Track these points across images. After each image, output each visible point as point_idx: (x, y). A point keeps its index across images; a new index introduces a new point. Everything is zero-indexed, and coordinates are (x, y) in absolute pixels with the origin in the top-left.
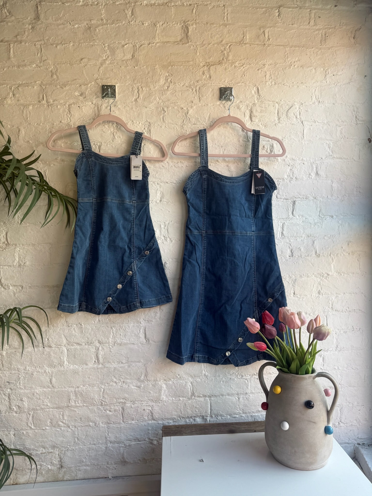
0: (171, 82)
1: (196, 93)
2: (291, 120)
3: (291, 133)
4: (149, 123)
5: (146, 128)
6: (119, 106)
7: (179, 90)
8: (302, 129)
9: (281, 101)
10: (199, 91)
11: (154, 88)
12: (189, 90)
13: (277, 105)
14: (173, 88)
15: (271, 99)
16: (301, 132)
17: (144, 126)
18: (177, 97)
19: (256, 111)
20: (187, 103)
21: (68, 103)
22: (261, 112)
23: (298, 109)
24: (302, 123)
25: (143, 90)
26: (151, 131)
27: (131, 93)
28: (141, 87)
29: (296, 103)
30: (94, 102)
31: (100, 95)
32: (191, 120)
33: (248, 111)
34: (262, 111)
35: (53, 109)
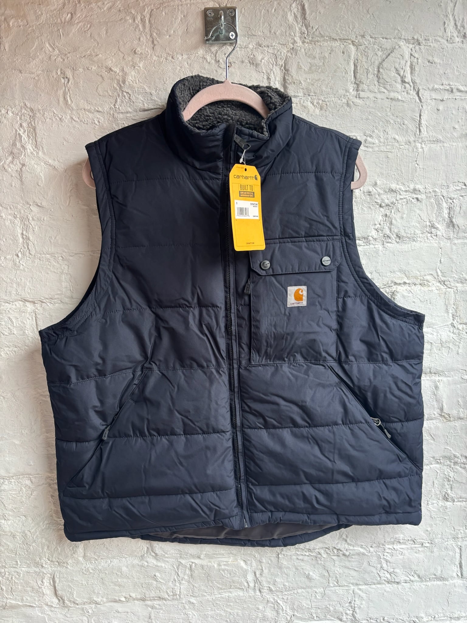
1: (144, 26)
2: (388, 87)
3: (388, 121)
4: (32, 110)
5: (25, 125)
7: (100, 22)
8: (417, 109)
9: (363, 36)
10: (150, 21)
11: (38, 18)
12: (126, 21)
13: (353, 48)
14: (86, 17)
15: (338, 34)
16: (414, 120)
17: (21, 119)
18: (95, 40)
19: (299, 68)
22: (310, 71)
23: (407, 56)
24: (418, 94)
26: (38, 131)
29: (402, 43)
32: (133, 98)
33: (278, 69)
34: (313, 68)
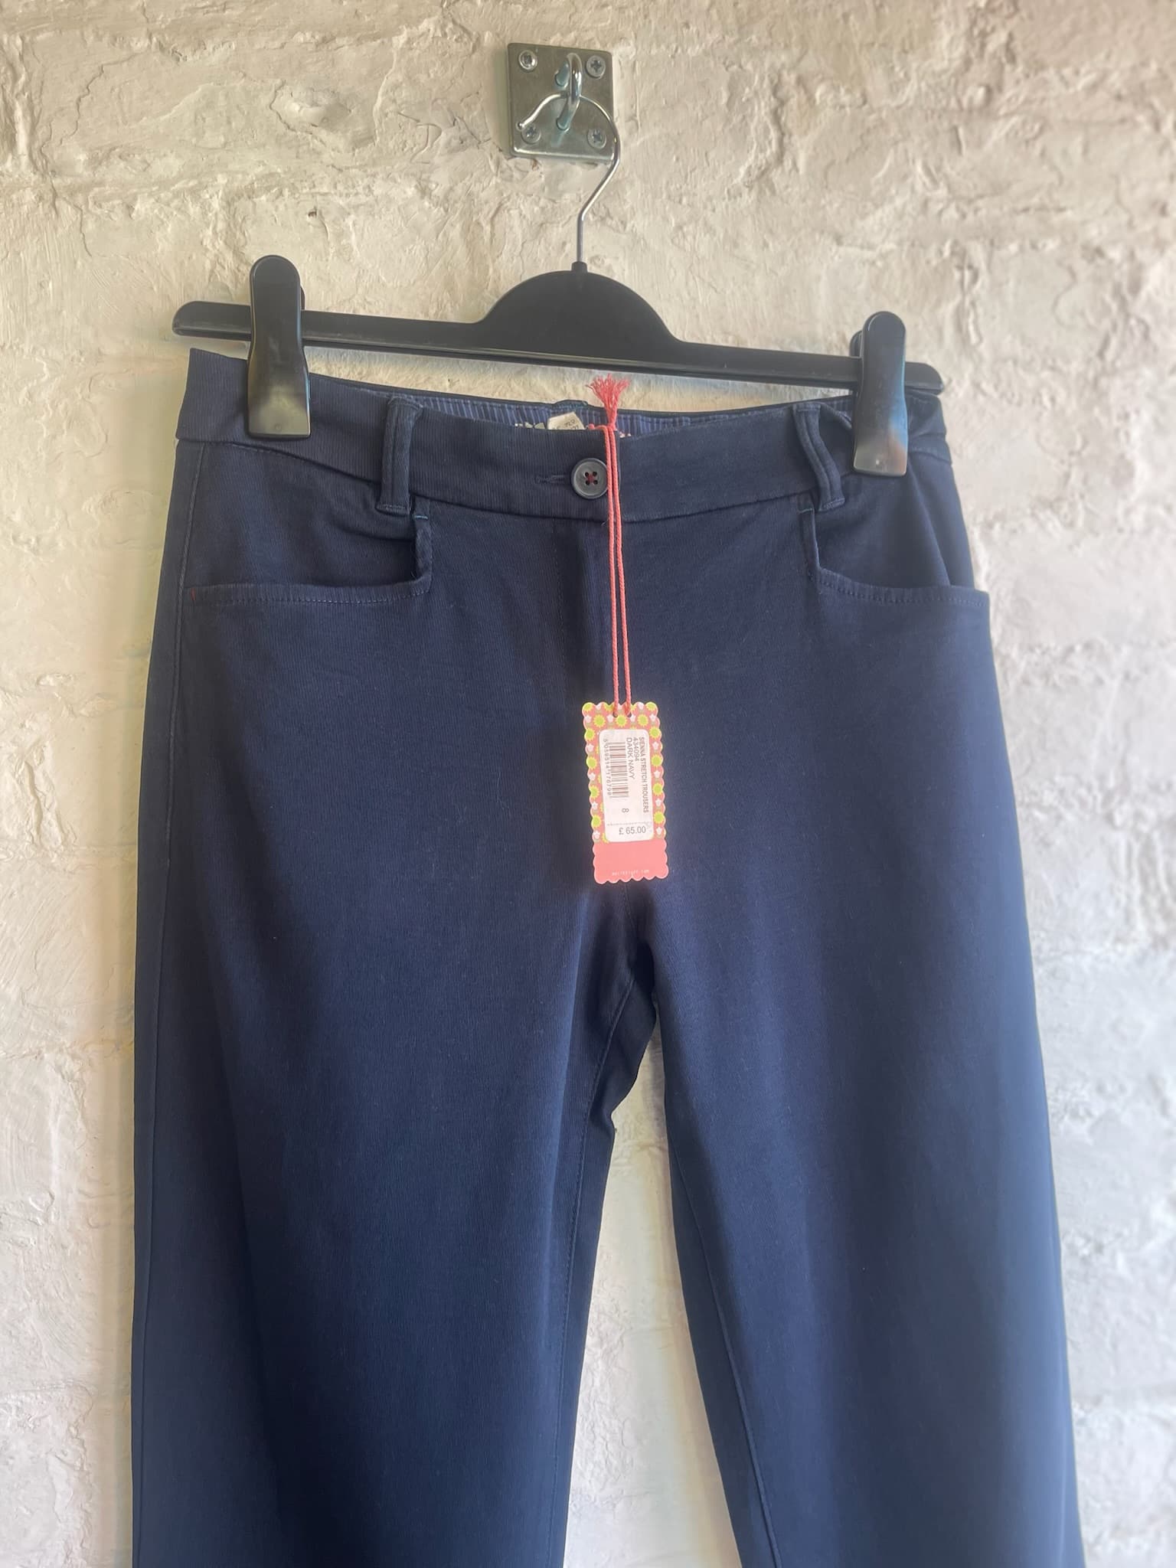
0: (1012, 59)
6: (639, 224)
7: (1066, 121)
14: (1028, 101)
18: (1053, 168)
20: (1124, 218)
21: (222, 180)
25: (811, 98)
27: (728, 120)
28: (800, 81)
30: (440, 183)
31: (487, 124)
35: (90, 226)
